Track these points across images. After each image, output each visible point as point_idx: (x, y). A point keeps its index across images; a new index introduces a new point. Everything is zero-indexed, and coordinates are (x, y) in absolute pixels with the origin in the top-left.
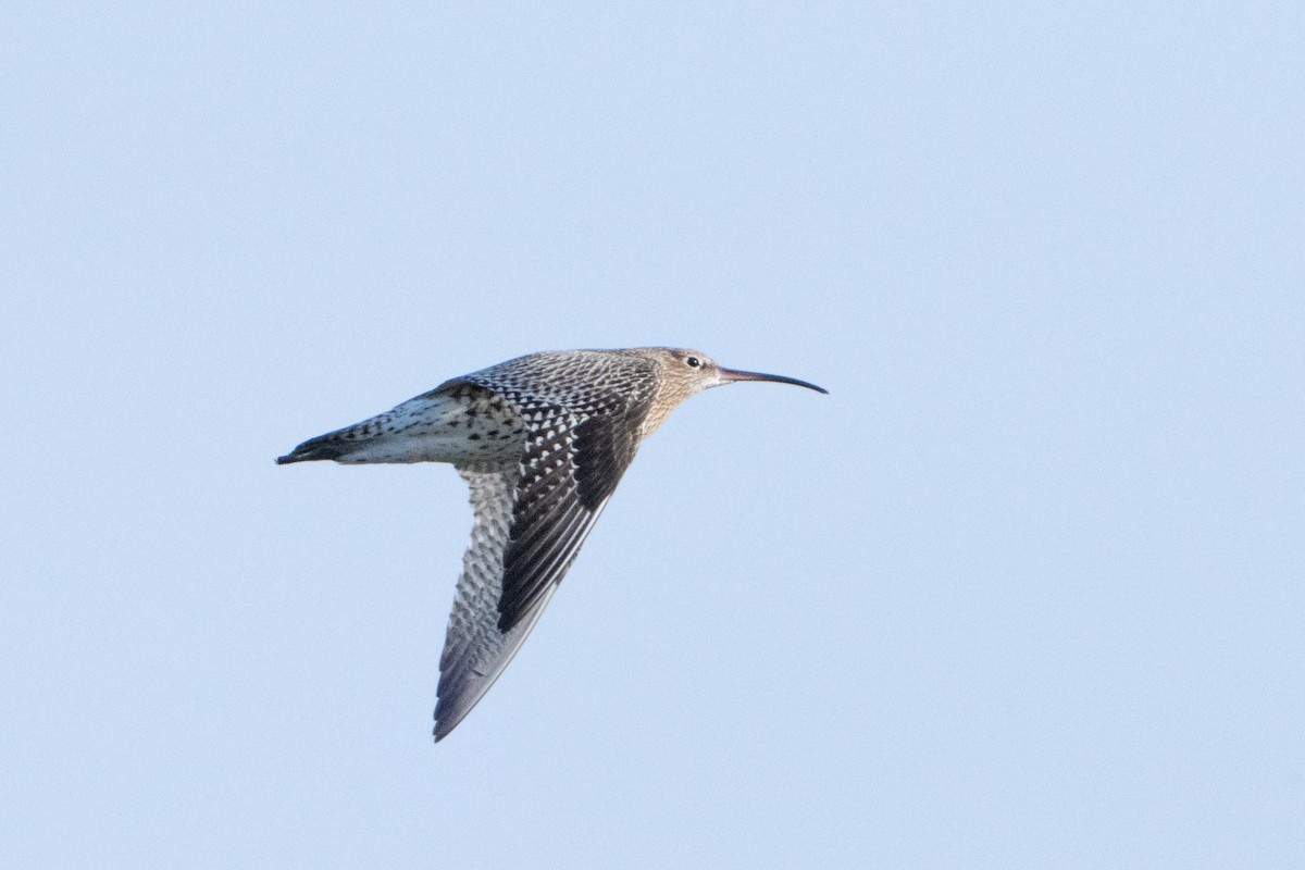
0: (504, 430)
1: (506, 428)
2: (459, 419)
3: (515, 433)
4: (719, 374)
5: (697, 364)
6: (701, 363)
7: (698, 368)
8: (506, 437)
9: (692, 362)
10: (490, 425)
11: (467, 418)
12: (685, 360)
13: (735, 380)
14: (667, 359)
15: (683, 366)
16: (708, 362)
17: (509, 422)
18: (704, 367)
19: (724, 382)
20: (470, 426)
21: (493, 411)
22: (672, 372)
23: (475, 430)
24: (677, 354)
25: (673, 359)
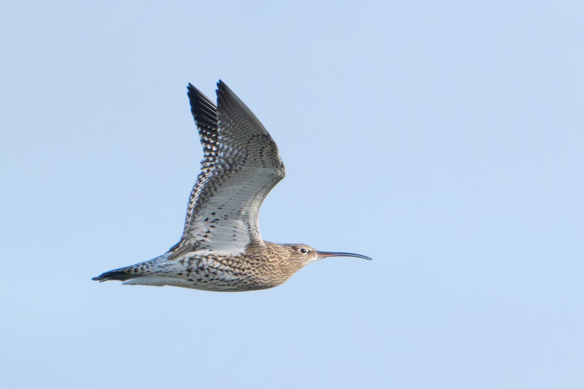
0: (205, 279)
1: (206, 278)
2: (183, 273)
3: (210, 280)
4: (317, 256)
5: (306, 251)
6: (307, 251)
7: (306, 253)
8: (206, 282)
9: (303, 251)
10: (198, 276)
11: (187, 272)
12: (299, 251)
13: (325, 257)
14: (290, 251)
15: (298, 254)
16: (311, 250)
17: (207, 276)
18: (309, 252)
19: (320, 258)
20: (188, 275)
21: (199, 270)
22: (293, 258)
23: (190, 277)
24: (295, 248)
25: (293, 250)
